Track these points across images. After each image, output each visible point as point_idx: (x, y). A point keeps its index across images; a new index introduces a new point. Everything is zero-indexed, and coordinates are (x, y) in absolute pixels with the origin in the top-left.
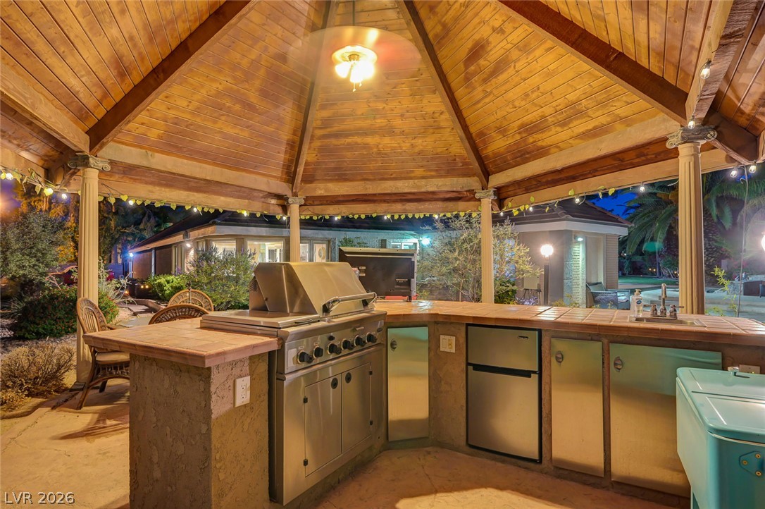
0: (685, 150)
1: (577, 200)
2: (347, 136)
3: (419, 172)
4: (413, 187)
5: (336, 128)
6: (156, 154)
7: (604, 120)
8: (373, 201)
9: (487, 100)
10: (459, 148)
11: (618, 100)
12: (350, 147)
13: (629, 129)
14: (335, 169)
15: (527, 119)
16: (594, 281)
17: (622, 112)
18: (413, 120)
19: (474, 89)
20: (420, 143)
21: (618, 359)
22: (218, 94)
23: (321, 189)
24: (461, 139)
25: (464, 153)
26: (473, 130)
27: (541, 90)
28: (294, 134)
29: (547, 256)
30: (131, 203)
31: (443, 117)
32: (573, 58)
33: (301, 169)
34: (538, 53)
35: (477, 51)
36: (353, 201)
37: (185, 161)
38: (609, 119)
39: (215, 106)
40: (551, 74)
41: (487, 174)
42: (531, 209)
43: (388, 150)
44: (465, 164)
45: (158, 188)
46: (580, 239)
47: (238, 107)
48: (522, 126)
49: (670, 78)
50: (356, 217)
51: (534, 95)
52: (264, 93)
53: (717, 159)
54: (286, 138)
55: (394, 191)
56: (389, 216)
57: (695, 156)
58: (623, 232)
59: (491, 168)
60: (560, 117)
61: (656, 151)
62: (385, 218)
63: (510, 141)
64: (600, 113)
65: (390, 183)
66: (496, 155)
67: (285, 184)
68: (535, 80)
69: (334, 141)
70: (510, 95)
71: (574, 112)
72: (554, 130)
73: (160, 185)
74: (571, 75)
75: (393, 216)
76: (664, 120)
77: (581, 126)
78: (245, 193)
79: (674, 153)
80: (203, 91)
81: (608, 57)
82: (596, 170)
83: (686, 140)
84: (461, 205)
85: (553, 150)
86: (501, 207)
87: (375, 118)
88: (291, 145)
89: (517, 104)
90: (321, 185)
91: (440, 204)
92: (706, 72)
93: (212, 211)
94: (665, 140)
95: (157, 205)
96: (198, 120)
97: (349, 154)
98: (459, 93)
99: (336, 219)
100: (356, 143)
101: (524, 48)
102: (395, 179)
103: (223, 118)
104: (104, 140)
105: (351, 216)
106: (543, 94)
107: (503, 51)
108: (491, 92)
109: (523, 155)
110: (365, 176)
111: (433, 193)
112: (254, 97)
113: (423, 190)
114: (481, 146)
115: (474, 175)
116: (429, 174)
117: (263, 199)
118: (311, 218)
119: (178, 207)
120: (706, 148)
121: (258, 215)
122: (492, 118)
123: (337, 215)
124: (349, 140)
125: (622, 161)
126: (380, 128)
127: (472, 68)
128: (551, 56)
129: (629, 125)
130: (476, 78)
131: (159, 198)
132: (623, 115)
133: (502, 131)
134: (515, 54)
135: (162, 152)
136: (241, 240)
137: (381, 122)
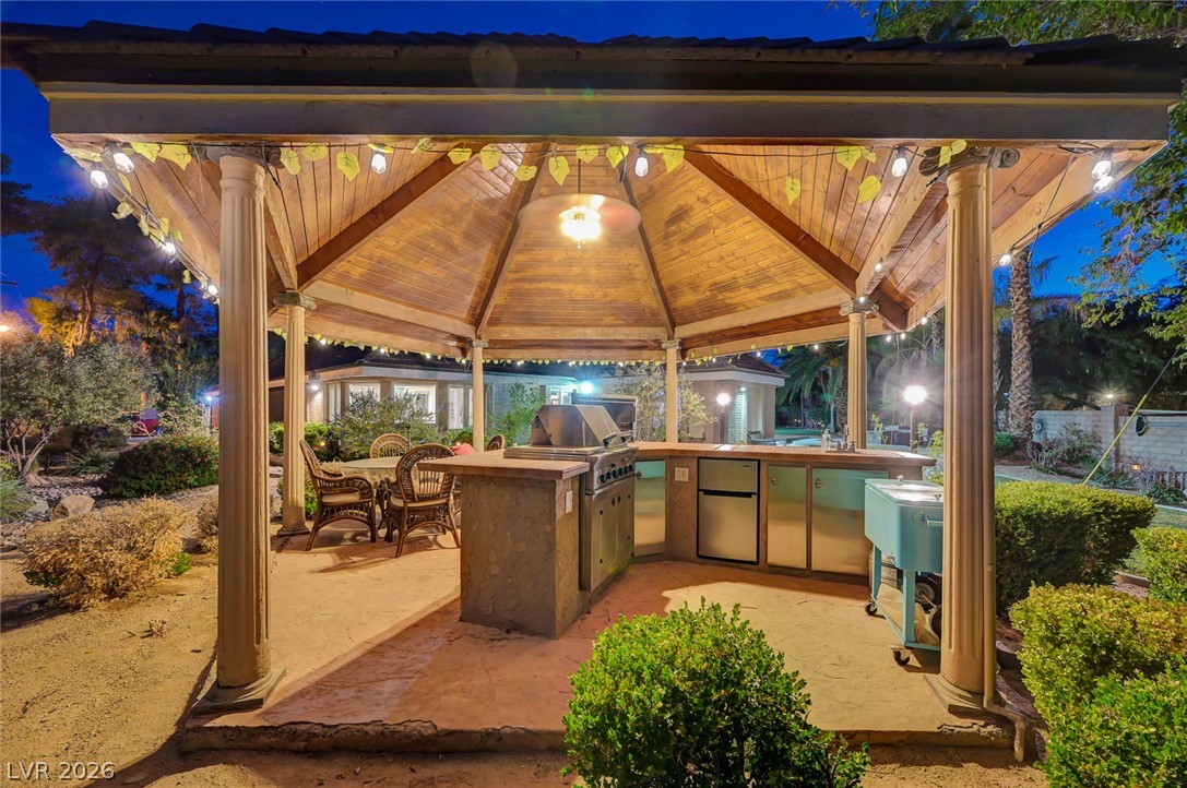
0: (854, 318)
1: (759, 354)
2: (541, 281)
3: (609, 320)
4: (602, 335)
5: (530, 273)
6: (356, 293)
7: (787, 286)
8: (559, 347)
9: (683, 258)
10: (650, 300)
11: (801, 272)
12: (542, 292)
13: (809, 296)
14: (523, 313)
15: (719, 278)
16: (754, 430)
17: (805, 280)
18: (608, 270)
19: (672, 246)
20: (613, 293)
21: (818, 480)
22: (426, 235)
23: (506, 333)
24: (654, 291)
25: (655, 305)
26: (665, 283)
27: (736, 255)
28: (486, 277)
29: (723, 405)
30: (323, 342)
31: (637, 269)
32: (768, 232)
33: (488, 313)
34: (737, 224)
35: (680, 214)
36: (538, 345)
37: (381, 300)
38: (792, 286)
39: (420, 247)
40: (746, 243)
41: (673, 325)
42: (714, 360)
43: (580, 297)
44: (654, 314)
45: (347, 327)
46: (743, 389)
47: (440, 248)
48: (714, 284)
49: (845, 259)
50: (540, 362)
51: (729, 259)
52: (467, 236)
53: (876, 326)
54: (478, 280)
55: (582, 338)
56: (574, 363)
57: (862, 324)
58: (780, 382)
59: (678, 320)
60: (750, 280)
61: (830, 316)
62: (570, 364)
63: (701, 297)
64: (785, 280)
65: (579, 330)
66: (684, 308)
67: (469, 326)
68: (731, 246)
69: (526, 285)
70: (706, 256)
71: (764, 277)
72: (743, 290)
73: (349, 323)
74: (764, 246)
75: (577, 363)
76: (838, 292)
77: (767, 289)
78: (430, 333)
79: (846, 319)
80: (412, 232)
81: (798, 237)
82: (776, 328)
83: (856, 310)
84: (645, 353)
85: (739, 309)
86: (683, 357)
87: (571, 266)
88: (481, 287)
89: (711, 264)
90: (507, 329)
91: (625, 352)
92: (879, 267)
93: (397, 352)
94: (838, 308)
95: (346, 345)
96: (401, 260)
97: (540, 299)
98: (656, 248)
99: (519, 363)
100: (549, 289)
101: (725, 218)
102: (583, 326)
103: (425, 258)
104: (314, 278)
105: (534, 361)
106: (737, 259)
107: (704, 218)
108: (688, 252)
109: (711, 310)
110: (554, 322)
111: (620, 341)
112: (457, 240)
113: (611, 338)
114: (670, 299)
115: (662, 325)
116: (617, 322)
117: (444, 341)
118: (492, 361)
119: (366, 347)
120: (869, 317)
121: (439, 358)
122: (686, 275)
123: (520, 360)
124: (541, 285)
125: (800, 322)
126: (576, 276)
127: (673, 228)
128: (748, 228)
129: (809, 293)
130: (675, 237)
131: (348, 337)
132: (804, 284)
133: (694, 287)
134: (716, 222)
135: (360, 291)
136: (386, 383)
137: (575, 270)
